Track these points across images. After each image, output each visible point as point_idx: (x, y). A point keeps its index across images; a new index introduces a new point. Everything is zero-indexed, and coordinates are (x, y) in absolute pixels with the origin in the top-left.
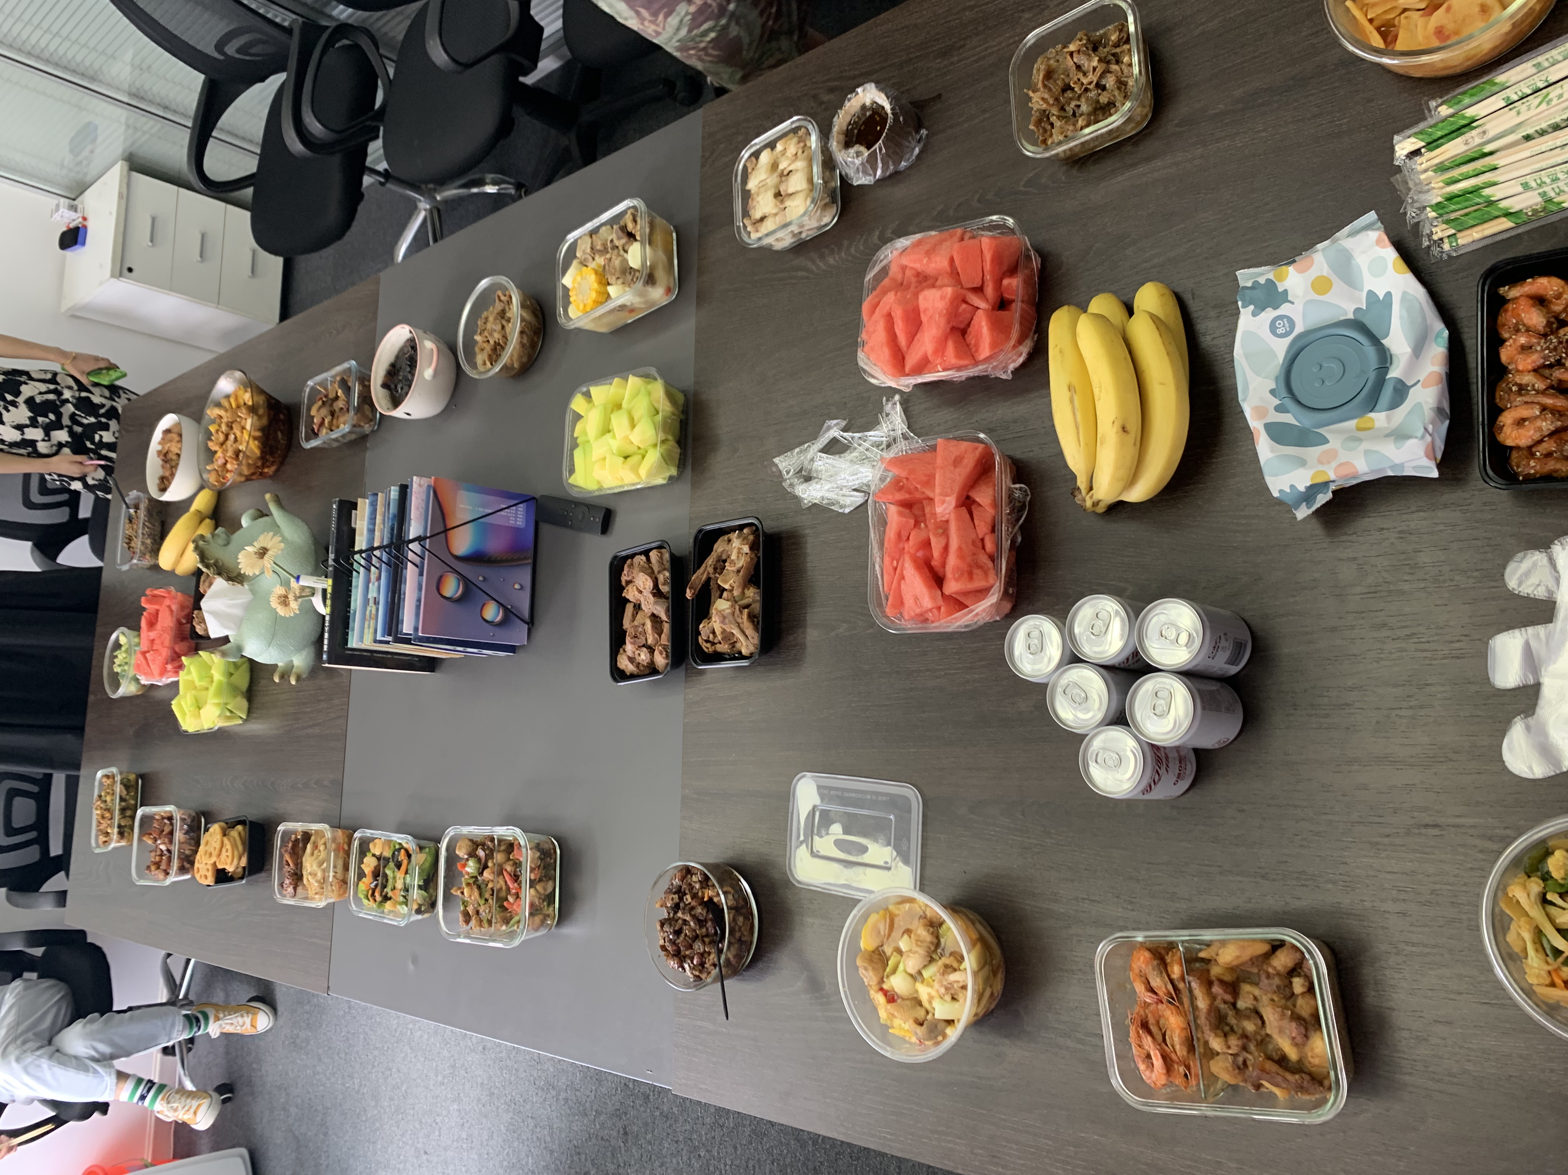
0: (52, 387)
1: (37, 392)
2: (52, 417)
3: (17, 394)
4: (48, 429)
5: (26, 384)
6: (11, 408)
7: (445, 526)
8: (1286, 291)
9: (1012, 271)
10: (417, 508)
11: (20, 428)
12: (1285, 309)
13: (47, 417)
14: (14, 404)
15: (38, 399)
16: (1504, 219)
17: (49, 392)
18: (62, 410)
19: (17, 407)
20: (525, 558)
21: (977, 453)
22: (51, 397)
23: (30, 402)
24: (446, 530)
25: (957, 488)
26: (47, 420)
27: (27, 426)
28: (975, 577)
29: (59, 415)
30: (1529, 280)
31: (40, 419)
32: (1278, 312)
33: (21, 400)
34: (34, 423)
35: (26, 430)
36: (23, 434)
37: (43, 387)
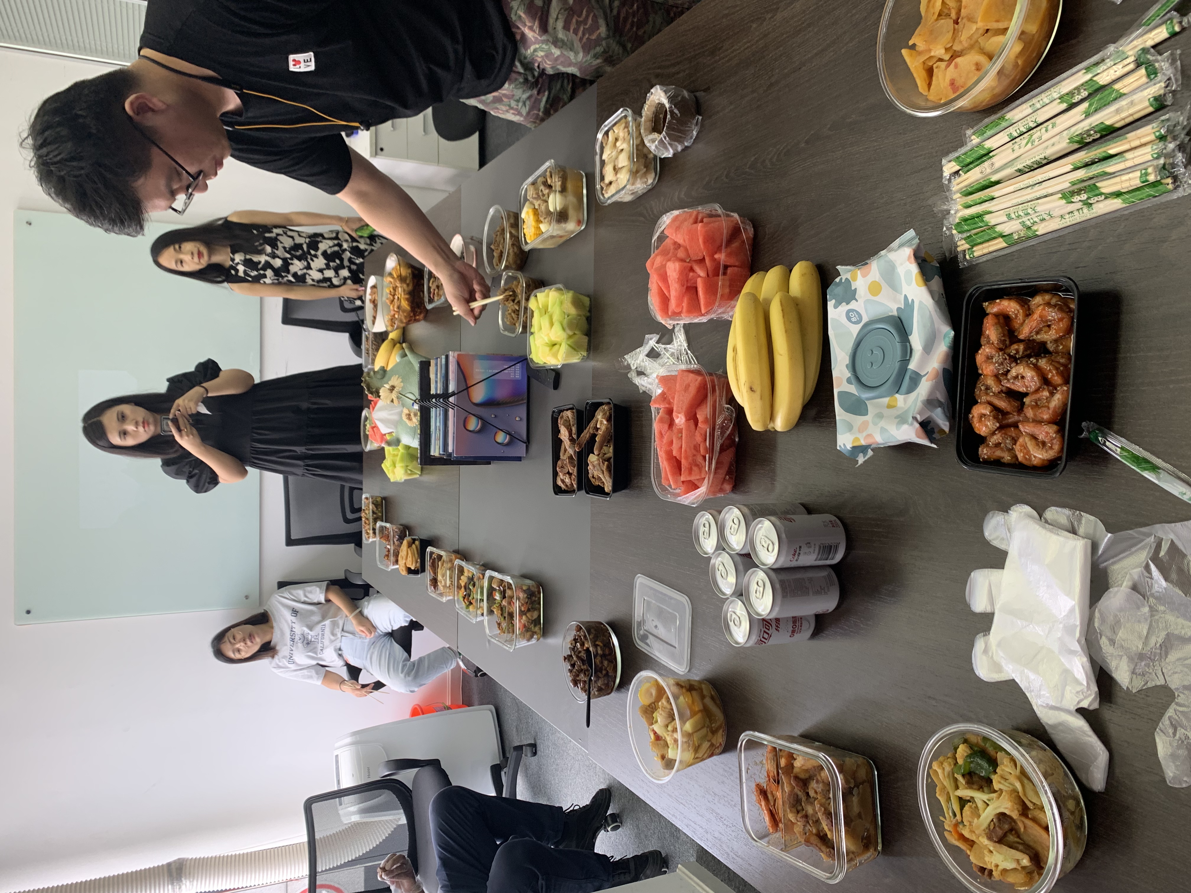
0: (336, 242)
1: (328, 246)
2: (338, 261)
3: (316, 249)
4: (336, 270)
5: (321, 242)
6: (314, 259)
7: (466, 384)
8: (856, 289)
9: (719, 249)
10: (453, 372)
11: (321, 271)
12: (853, 305)
13: (335, 262)
14: (316, 256)
15: (329, 252)
16: (1001, 240)
17: (335, 245)
18: (343, 256)
19: (317, 258)
20: (523, 400)
21: (697, 383)
22: (336, 248)
23: (325, 254)
24: (468, 388)
25: (684, 409)
26: (335, 264)
27: (325, 269)
28: (693, 473)
29: (342, 260)
30: (998, 301)
31: (331, 264)
32: (850, 307)
33: (319, 253)
34: (328, 267)
35: (325, 272)
36: (323, 274)
37: (331, 243)
